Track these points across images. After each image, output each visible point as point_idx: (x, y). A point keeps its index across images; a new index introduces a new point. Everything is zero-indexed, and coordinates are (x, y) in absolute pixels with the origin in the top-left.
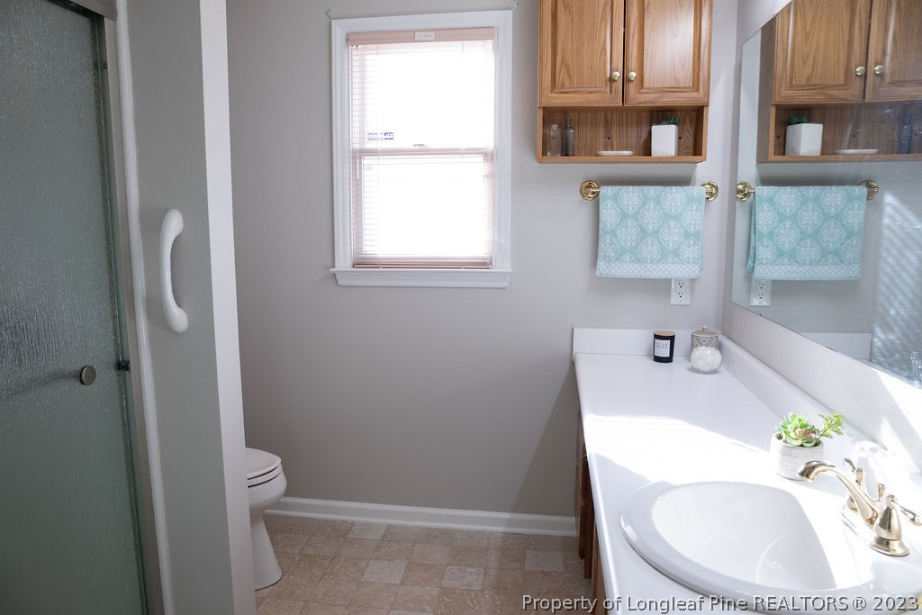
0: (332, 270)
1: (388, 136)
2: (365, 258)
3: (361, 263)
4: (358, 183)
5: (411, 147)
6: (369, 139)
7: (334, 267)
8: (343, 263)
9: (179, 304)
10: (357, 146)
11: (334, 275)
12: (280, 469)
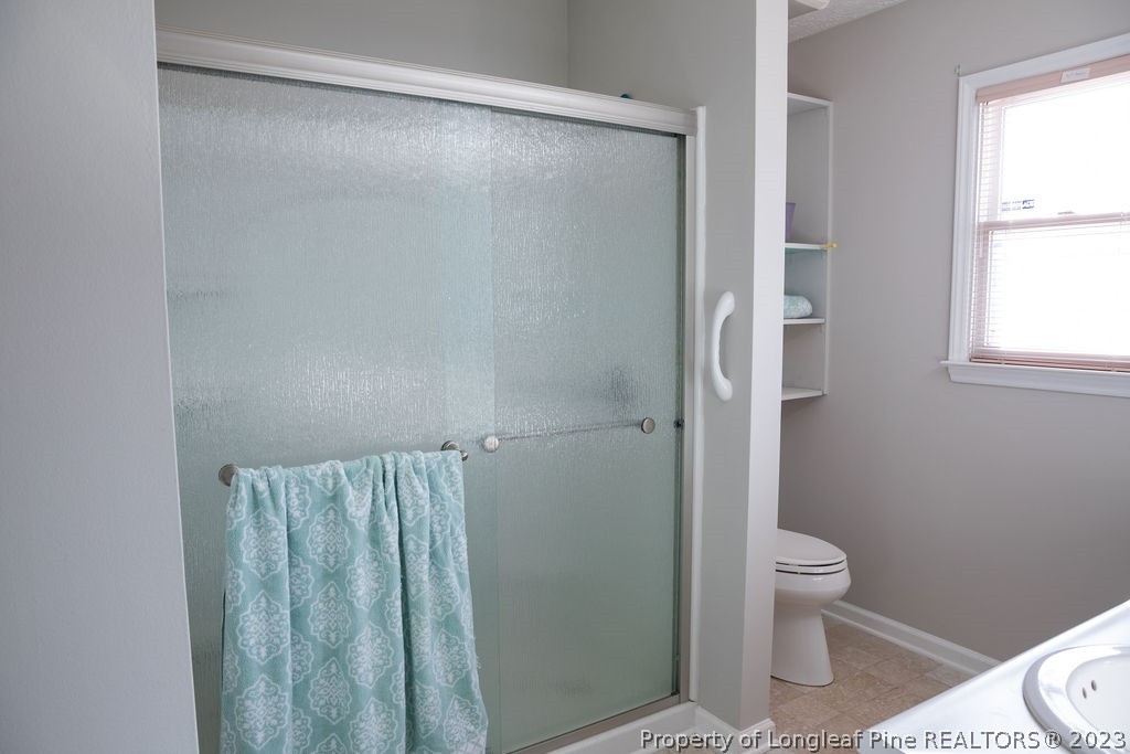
0: (943, 362)
1: (1027, 204)
2: (988, 352)
3: (982, 357)
4: (983, 263)
5: (1055, 216)
6: (1004, 210)
7: (947, 359)
8: (959, 355)
9: (725, 374)
10: (983, 220)
11: (947, 369)
12: (844, 565)
